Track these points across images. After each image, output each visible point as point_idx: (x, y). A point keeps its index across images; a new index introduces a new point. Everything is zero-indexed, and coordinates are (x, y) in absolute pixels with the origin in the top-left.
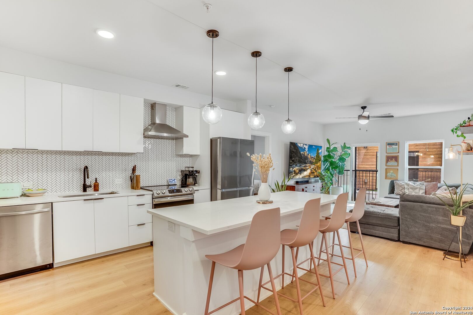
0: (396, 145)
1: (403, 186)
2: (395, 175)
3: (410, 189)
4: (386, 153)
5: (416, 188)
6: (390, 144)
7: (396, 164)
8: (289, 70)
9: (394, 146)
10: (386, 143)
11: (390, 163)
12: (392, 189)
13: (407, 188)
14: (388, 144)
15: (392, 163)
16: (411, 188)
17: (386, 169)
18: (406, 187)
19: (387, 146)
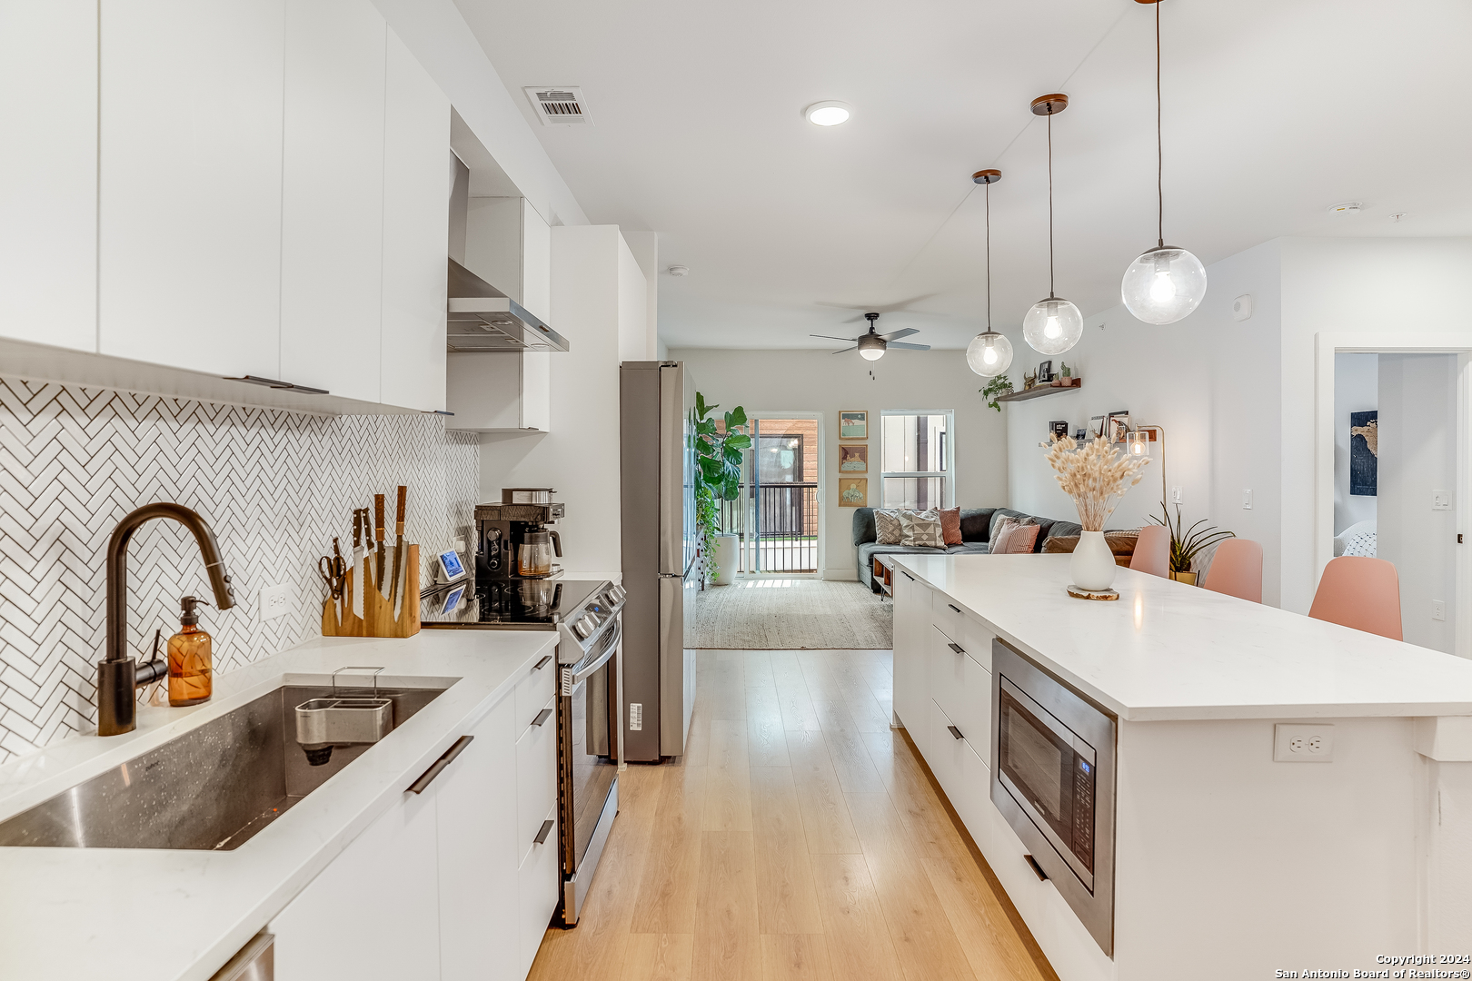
0: (862, 418)
1: (895, 522)
2: (861, 495)
3: (916, 528)
4: (840, 438)
5: (929, 525)
6: (848, 417)
7: (861, 466)
8: (987, 177)
9: (857, 422)
10: (840, 412)
11: (848, 465)
12: (864, 530)
13: (906, 526)
14: (845, 416)
15: (854, 463)
16: (917, 525)
17: (840, 480)
18: (904, 522)
19: (843, 421)
